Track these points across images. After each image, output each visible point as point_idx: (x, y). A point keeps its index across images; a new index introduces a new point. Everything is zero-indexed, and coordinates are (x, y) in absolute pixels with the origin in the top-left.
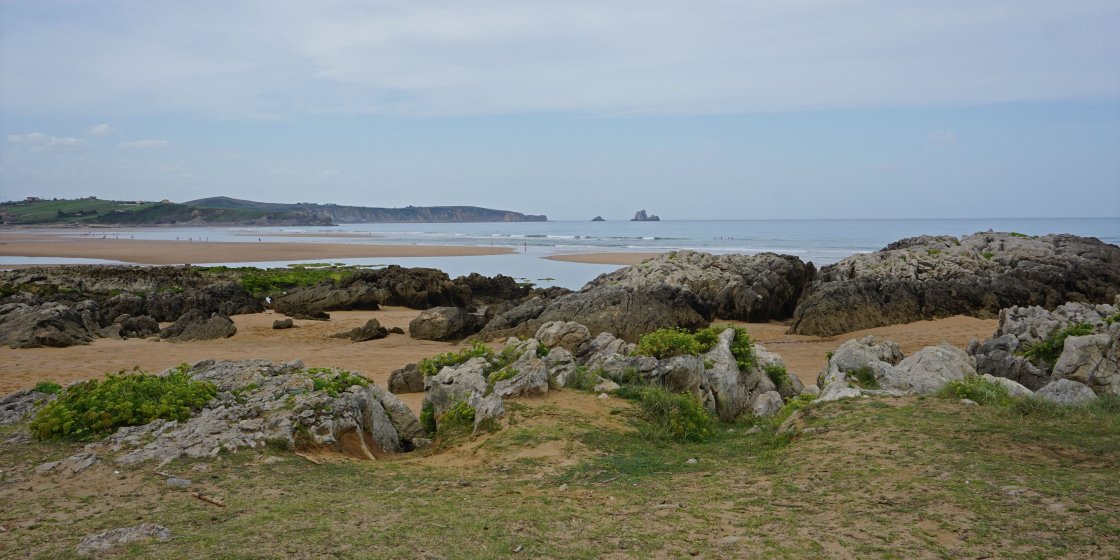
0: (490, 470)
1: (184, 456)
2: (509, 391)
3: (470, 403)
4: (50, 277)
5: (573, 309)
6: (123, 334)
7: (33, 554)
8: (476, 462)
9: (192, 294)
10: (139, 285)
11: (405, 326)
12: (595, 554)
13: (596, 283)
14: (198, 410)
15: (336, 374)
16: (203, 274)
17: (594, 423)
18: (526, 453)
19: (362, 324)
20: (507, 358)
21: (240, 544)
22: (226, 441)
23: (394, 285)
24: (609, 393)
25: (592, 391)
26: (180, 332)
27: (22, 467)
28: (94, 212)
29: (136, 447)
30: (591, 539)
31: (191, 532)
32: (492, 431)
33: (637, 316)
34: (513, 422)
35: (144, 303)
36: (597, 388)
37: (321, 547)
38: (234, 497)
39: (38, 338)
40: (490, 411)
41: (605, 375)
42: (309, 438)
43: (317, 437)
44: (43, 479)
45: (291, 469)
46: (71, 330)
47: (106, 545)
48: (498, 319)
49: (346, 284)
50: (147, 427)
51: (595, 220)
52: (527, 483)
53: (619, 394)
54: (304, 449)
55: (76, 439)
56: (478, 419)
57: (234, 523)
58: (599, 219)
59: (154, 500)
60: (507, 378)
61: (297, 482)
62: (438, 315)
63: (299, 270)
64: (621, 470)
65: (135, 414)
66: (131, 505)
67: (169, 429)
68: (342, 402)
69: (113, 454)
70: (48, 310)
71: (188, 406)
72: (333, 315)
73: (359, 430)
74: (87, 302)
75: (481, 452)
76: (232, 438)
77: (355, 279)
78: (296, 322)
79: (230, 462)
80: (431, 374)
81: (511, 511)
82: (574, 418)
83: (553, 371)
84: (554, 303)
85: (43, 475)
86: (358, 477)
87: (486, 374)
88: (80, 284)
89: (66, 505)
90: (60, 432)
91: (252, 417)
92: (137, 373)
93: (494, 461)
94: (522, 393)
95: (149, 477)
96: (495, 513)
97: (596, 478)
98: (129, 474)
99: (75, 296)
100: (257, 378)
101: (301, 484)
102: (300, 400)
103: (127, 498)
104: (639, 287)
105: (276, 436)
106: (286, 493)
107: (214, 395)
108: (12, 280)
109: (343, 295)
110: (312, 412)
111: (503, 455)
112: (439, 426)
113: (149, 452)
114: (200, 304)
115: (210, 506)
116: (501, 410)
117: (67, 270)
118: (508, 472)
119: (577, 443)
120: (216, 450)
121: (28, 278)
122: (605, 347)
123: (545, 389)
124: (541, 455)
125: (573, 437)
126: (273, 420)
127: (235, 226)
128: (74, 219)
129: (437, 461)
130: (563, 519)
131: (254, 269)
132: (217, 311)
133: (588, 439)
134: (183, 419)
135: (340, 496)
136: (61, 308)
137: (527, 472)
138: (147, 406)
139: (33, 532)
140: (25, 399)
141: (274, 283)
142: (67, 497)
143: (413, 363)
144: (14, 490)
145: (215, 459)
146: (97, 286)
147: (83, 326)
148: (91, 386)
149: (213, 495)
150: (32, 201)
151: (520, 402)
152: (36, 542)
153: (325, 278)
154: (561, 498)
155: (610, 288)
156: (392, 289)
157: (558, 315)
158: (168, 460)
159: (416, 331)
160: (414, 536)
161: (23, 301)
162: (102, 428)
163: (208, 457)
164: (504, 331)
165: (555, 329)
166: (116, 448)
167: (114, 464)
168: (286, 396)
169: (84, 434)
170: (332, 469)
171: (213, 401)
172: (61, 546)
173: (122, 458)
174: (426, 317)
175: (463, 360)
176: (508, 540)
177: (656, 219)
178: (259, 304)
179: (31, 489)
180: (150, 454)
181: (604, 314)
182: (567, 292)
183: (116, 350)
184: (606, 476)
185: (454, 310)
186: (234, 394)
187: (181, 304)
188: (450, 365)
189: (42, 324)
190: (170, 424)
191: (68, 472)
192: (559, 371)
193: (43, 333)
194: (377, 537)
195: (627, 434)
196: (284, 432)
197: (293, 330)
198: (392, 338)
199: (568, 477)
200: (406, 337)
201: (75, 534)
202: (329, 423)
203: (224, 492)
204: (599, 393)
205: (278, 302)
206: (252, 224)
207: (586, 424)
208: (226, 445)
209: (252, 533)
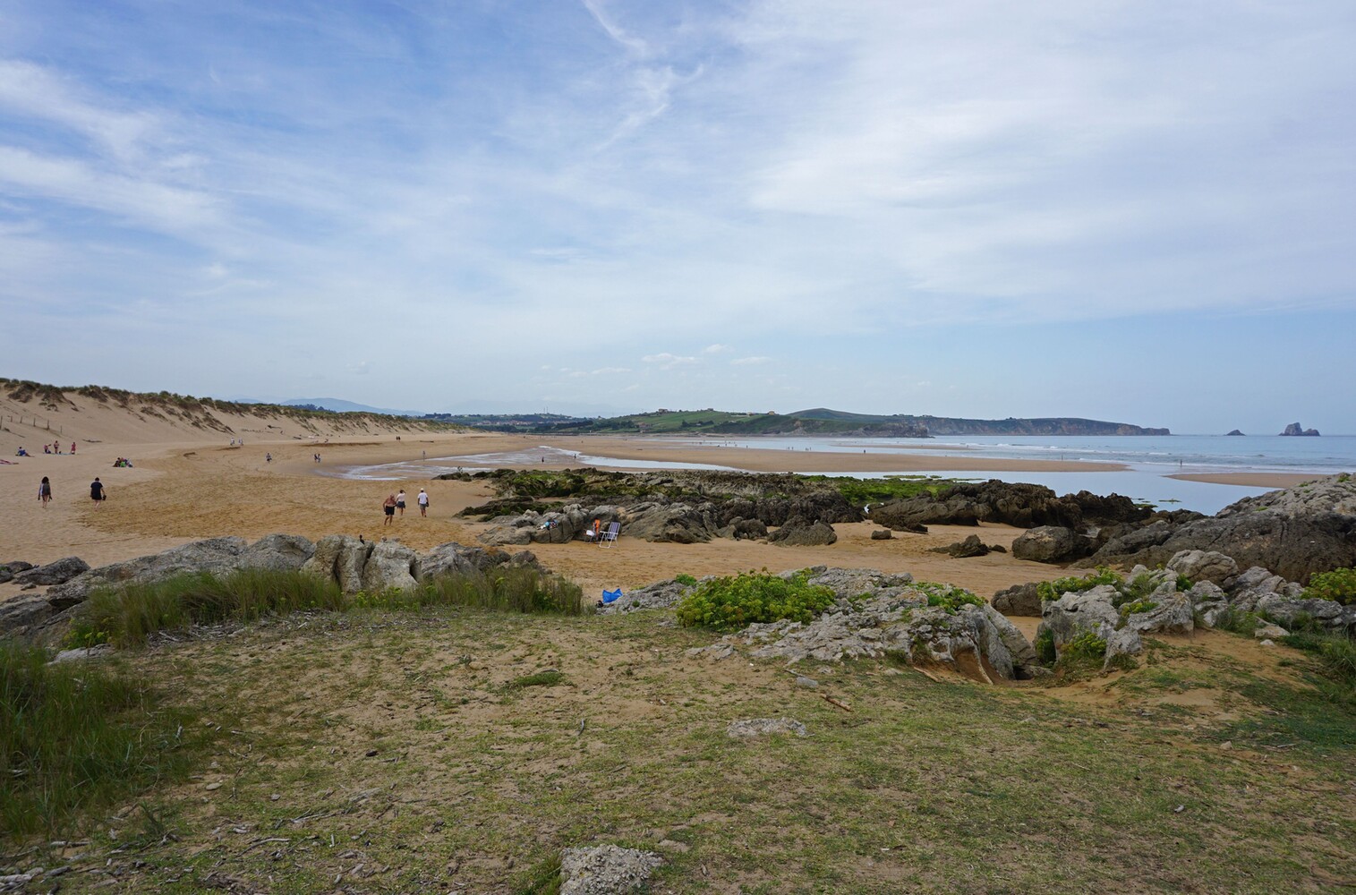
0: (1128, 713)
1: (810, 657)
2: (1146, 626)
3: (1100, 634)
4: (676, 480)
5: (1207, 536)
6: (736, 535)
7: (690, 729)
8: (1109, 701)
9: (796, 501)
10: (749, 491)
11: (1008, 545)
12: (1282, 832)
13: (1237, 508)
14: (819, 614)
15: (949, 589)
16: (804, 482)
17: (1257, 674)
18: (1170, 699)
19: (962, 540)
20: (1141, 588)
21: (874, 752)
22: (848, 647)
23: (995, 501)
24: (1275, 640)
25: (1252, 636)
26: (785, 536)
27: (672, 649)
28: (711, 423)
29: (765, 644)
30: (1274, 814)
31: (824, 732)
32: (1127, 669)
33: (1295, 549)
34: (1152, 661)
35: (754, 507)
36: (1257, 633)
37: (955, 770)
38: (860, 704)
39: (668, 534)
40: (1124, 647)
41: (1268, 618)
42: (926, 654)
43: (934, 653)
44: (691, 663)
45: (911, 683)
46: (693, 529)
47: (752, 732)
48: (1114, 543)
49: (944, 498)
50: (775, 625)
51: (1232, 434)
52: (1176, 733)
53: (1288, 643)
54: (922, 665)
55: (714, 629)
56: (1110, 654)
57: (864, 729)
58: (1236, 433)
59: (787, 695)
60: (1142, 610)
61: (919, 697)
62: (1044, 534)
63: (895, 481)
64: (1301, 735)
65: (763, 612)
66: (767, 698)
67: (794, 630)
68: (960, 620)
69: (746, 648)
70: (676, 510)
71: (811, 609)
72: (931, 528)
73: (976, 651)
74: (708, 504)
75: (1114, 690)
76: (853, 645)
77: (953, 493)
78: (894, 534)
79: (852, 669)
80: (1050, 598)
81: (1165, 764)
82: (1230, 665)
83: (1199, 607)
84: (1183, 528)
85: (691, 659)
86: (980, 701)
87: (1116, 604)
88: (699, 487)
89: (712, 688)
90: (701, 621)
91: (872, 627)
92: (765, 574)
93: (1131, 704)
94: (1162, 629)
95: (780, 673)
96: (1144, 763)
97: (1268, 741)
98: (762, 668)
99: (697, 498)
100: (869, 588)
101: (923, 700)
102: (917, 614)
103: (763, 690)
104: (1296, 515)
105: (895, 648)
106: (910, 708)
107: (833, 601)
108: (647, 481)
109: (941, 509)
110: (929, 628)
111: (1142, 697)
112: (1059, 656)
113: (778, 649)
114: (804, 511)
115: (838, 710)
116: (1138, 646)
117: (689, 474)
118: (1151, 718)
119: (1236, 695)
120: (839, 655)
121: (658, 481)
122: (1257, 583)
123: (1190, 627)
124: (1190, 703)
125: (1230, 687)
126: (892, 631)
127: (834, 436)
128: (693, 429)
129: (1064, 694)
130: (1233, 784)
131: (851, 479)
132: (819, 518)
133: (1252, 692)
134: (806, 622)
135: (965, 719)
136: (686, 508)
137: (1178, 722)
138: (774, 606)
139: (688, 709)
140: (668, 588)
141: (871, 494)
142: (712, 681)
143: (1018, 584)
144: (669, 669)
145: (838, 664)
146: (713, 490)
147: (703, 526)
148: (726, 582)
149: (840, 699)
150: (663, 412)
151: (1160, 639)
152: (692, 719)
153: (921, 490)
154: (1226, 759)
155: (1257, 514)
156: (992, 504)
157: (1189, 542)
158: (795, 659)
159: (1020, 550)
160: (1055, 774)
161: (656, 500)
162: (736, 622)
163: (832, 661)
164: (1121, 557)
165: (1193, 558)
166: (749, 642)
167: (749, 656)
168: (901, 609)
169: (721, 626)
170: (951, 688)
171: (832, 607)
172: (713, 726)
173: (755, 652)
174: (1031, 536)
175: (1088, 587)
176: (1166, 797)
177: (1316, 433)
178: (859, 514)
179: (682, 670)
180: (780, 652)
181: (1249, 545)
182: (1200, 516)
183: (730, 549)
184: (1281, 740)
185: (1063, 531)
186: (850, 600)
187: (787, 509)
188: (1073, 590)
189: (672, 522)
190: (795, 625)
191: (710, 659)
192: (1206, 609)
193: (672, 530)
194: (1013, 768)
195: (1303, 692)
196: (902, 644)
197: (892, 541)
198: (993, 557)
199: (1229, 732)
200: (1008, 557)
201: (723, 718)
202: (946, 640)
203: (849, 698)
204: (1261, 639)
205: (876, 512)
206: (850, 435)
207: (1246, 674)
208: (848, 651)
209: (884, 743)
